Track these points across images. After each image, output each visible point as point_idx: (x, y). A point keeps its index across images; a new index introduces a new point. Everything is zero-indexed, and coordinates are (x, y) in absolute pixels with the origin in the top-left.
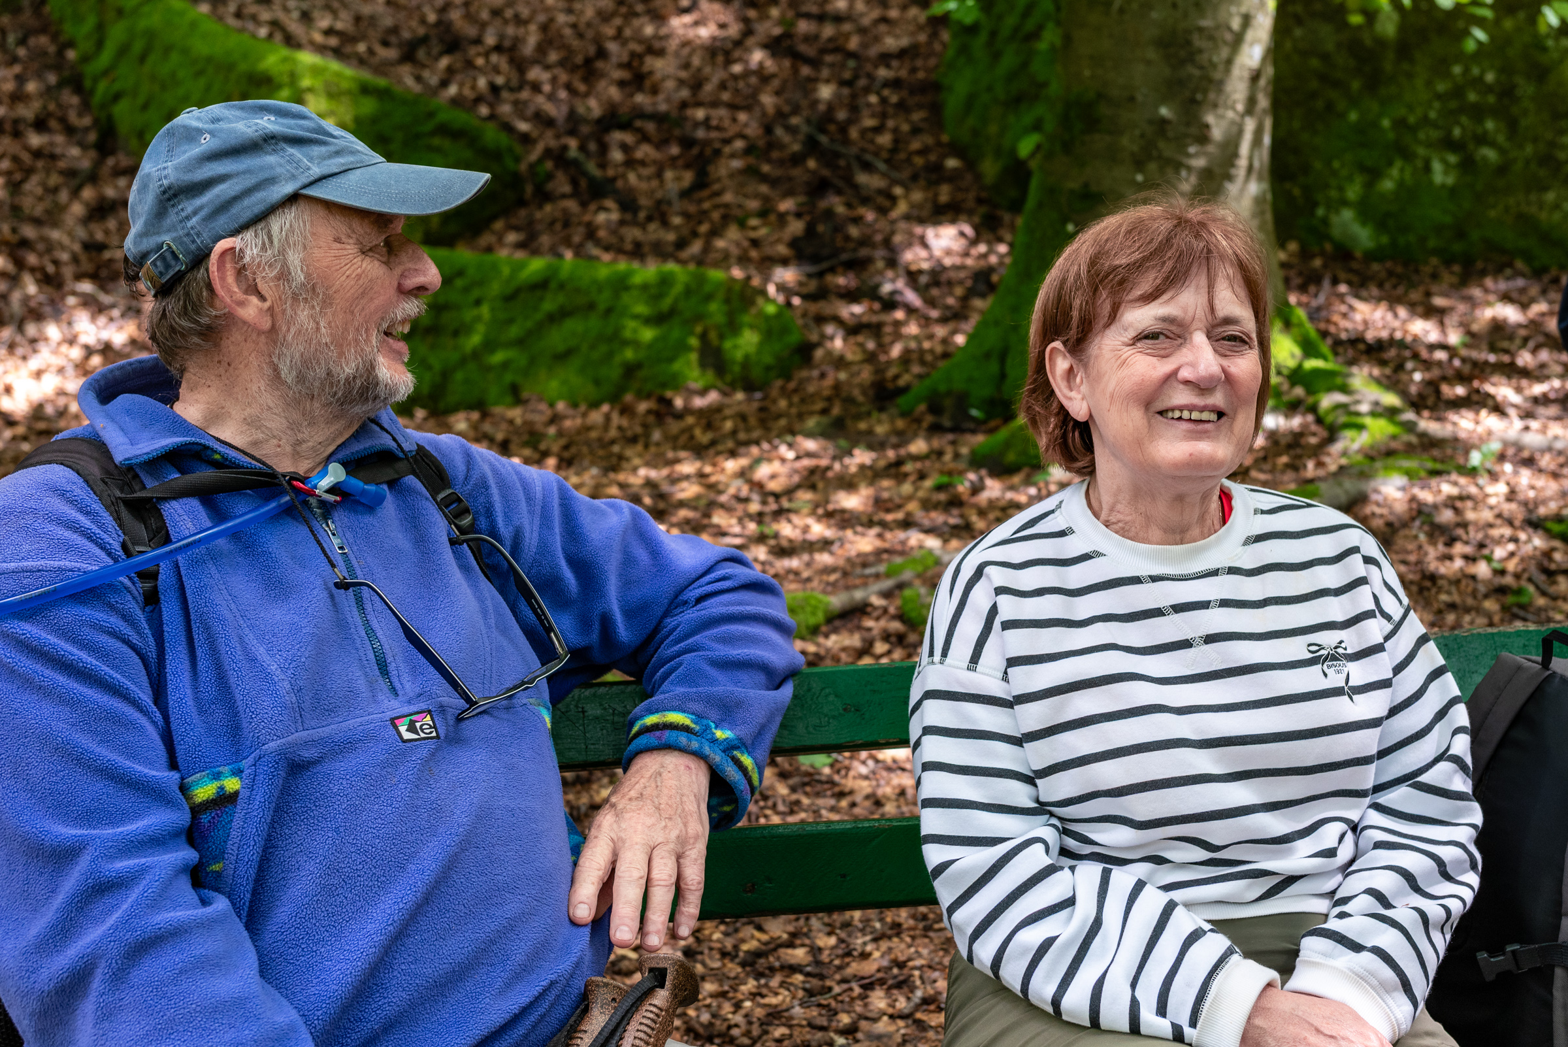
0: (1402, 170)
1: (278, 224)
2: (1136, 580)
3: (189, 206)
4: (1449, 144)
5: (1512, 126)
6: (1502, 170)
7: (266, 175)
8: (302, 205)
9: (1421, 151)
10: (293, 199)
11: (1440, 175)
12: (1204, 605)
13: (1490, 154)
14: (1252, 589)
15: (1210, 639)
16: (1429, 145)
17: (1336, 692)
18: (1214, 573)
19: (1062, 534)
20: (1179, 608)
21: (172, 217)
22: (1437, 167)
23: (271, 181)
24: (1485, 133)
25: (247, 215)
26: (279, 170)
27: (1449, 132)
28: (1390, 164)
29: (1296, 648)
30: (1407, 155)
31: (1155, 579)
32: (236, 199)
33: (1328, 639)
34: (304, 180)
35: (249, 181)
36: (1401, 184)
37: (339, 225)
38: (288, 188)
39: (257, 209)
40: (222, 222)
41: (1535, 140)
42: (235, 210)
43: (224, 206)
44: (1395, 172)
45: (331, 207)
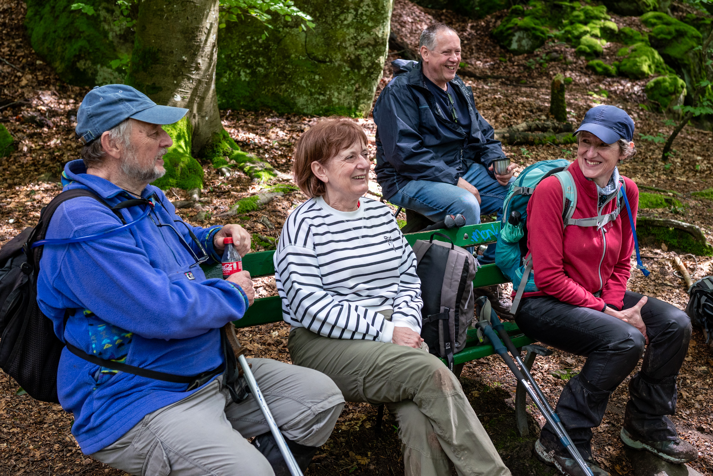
0: (230, 74)
1: (123, 127)
2: (343, 222)
3: (95, 120)
4: (247, 66)
5: (269, 60)
6: (266, 76)
7: (119, 111)
8: (130, 121)
9: (236, 68)
10: (128, 119)
11: (243, 77)
12: (360, 228)
13: (262, 70)
14: (369, 223)
15: (363, 237)
16: (239, 66)
17: (392, 249)
18: (361, 219)
19: (320, 210)
20: (355, 229)
21: (91, 123)
22: (242, 74)
23: (121, 113)
24: (260, 62)
25: (113, 124)
26: (123, 110)
27: (247, 61)
28: (225, 72)
29: (381, 238)
30: (232, 69)
31: (348, 221)
32: (110, 119)
33: (388, 235)
34: (131, 113)
35: (115, 113)
36: (229, 79)
37: (140, 127)
38: (126, 116)
39: (117, 122)
40: (106, 126)
41: (278, 66)
42: (110, 122)
43: (107, 121)
44: (227, 75)
45: (139, 122)
